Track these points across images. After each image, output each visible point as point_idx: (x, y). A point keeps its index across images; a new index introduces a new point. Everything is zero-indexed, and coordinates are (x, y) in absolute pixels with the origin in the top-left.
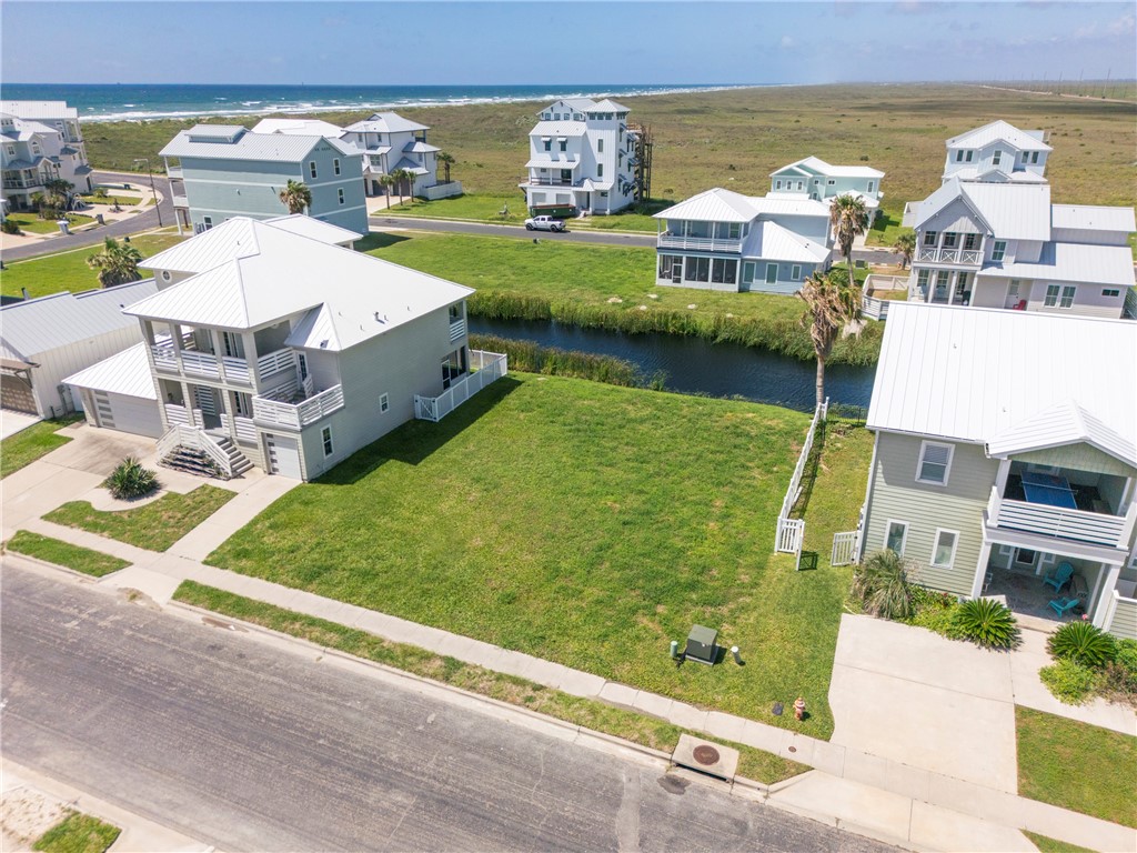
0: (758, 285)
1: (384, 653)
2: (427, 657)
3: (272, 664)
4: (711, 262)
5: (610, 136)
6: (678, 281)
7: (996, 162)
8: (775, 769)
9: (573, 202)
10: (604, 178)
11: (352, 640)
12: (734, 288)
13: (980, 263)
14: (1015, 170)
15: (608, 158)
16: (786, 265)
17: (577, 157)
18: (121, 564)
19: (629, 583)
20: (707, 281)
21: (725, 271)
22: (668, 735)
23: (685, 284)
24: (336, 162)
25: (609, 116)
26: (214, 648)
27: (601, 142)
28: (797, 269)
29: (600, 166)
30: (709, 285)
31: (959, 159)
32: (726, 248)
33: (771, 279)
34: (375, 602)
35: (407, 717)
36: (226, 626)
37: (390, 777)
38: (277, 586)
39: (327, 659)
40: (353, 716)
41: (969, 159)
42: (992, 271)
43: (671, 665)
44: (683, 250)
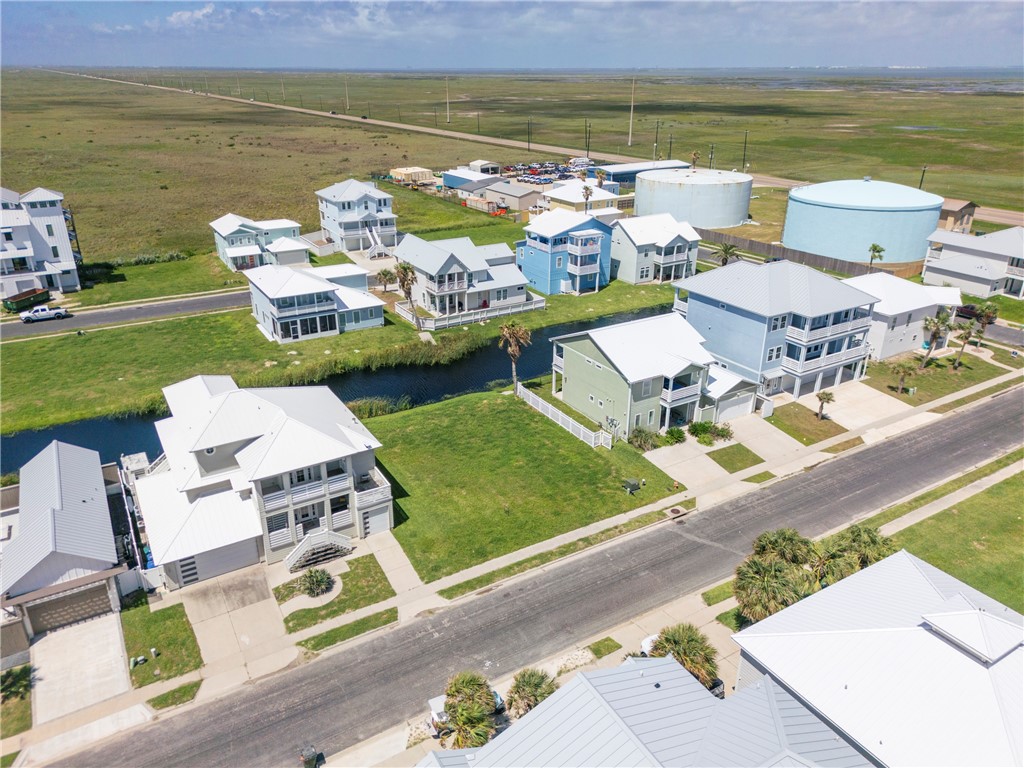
0: (350, 326)
2: (574, 544)
4: (318, 319)
5: (58, 222)
6: (297, 337)
7: (366, 208)
9: (38, 285)
10: (61, 258)
12: (336, 332)
13: (466, 286)
14: (378, 211)
15: (61, 240)
16: (364, 310)
17: (28, 244)
19: (577, 484)
20: (317, 332)
21: (328, 323)
22: (661, 514)
23: (302, 338)
25: (53, 203)
26: (506, 596)
27: (49, 228)
28: (371, 311)
29: (54, 249)
30: (320, 334)
31: (344, 208)
32: (326, 308)
33: (357, 320)
35: (602, 560)
36: (491, 589)
37: (632, 573)
39: (546, 569)
41: (349, 208)
42: (472, 290)
44: (296, 316)
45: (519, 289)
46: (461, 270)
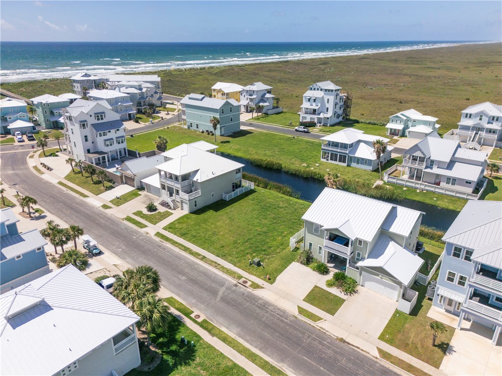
0: (354, 165)
1: (191, 253)
2: (200, 255)
3: (169, 251)
4: (338, 155)
5: (332, 98)
6: (328, 160)
7: (481, 119)
8: (256, 286)
9: (316, 121)
10: (328, 112)
11: (186, 249)
12: (345, 165)
13: (424, 167)
14: (488, 123)
15: (330, 106)
16: (363, 159)
17: (319, 105)
18: (146, 226)
19: (250, 247)
20: (337, 161)
21: (342, 159)
22: (240, 277)
23: (330, 161)
24: (231, 108)
25: (332, 91)
26: (160, 246)
27: (328, 99)
28: (366, 161)
29: (328, 108)
30: (337, 163)
31: (466, 117)
32: (343, 151)
33: (358, 163)
34: (194, 243)
35: (191, 265)
36: (163, 242)
37: (184, 274)
38: (176, 236)
39: (181, 252)
40: (181, 263)
41: (470, 117)
42: (428, 170)
43: (248, 265)
44: (329, 150)
45: (467, 182)
46: (422, 156)
